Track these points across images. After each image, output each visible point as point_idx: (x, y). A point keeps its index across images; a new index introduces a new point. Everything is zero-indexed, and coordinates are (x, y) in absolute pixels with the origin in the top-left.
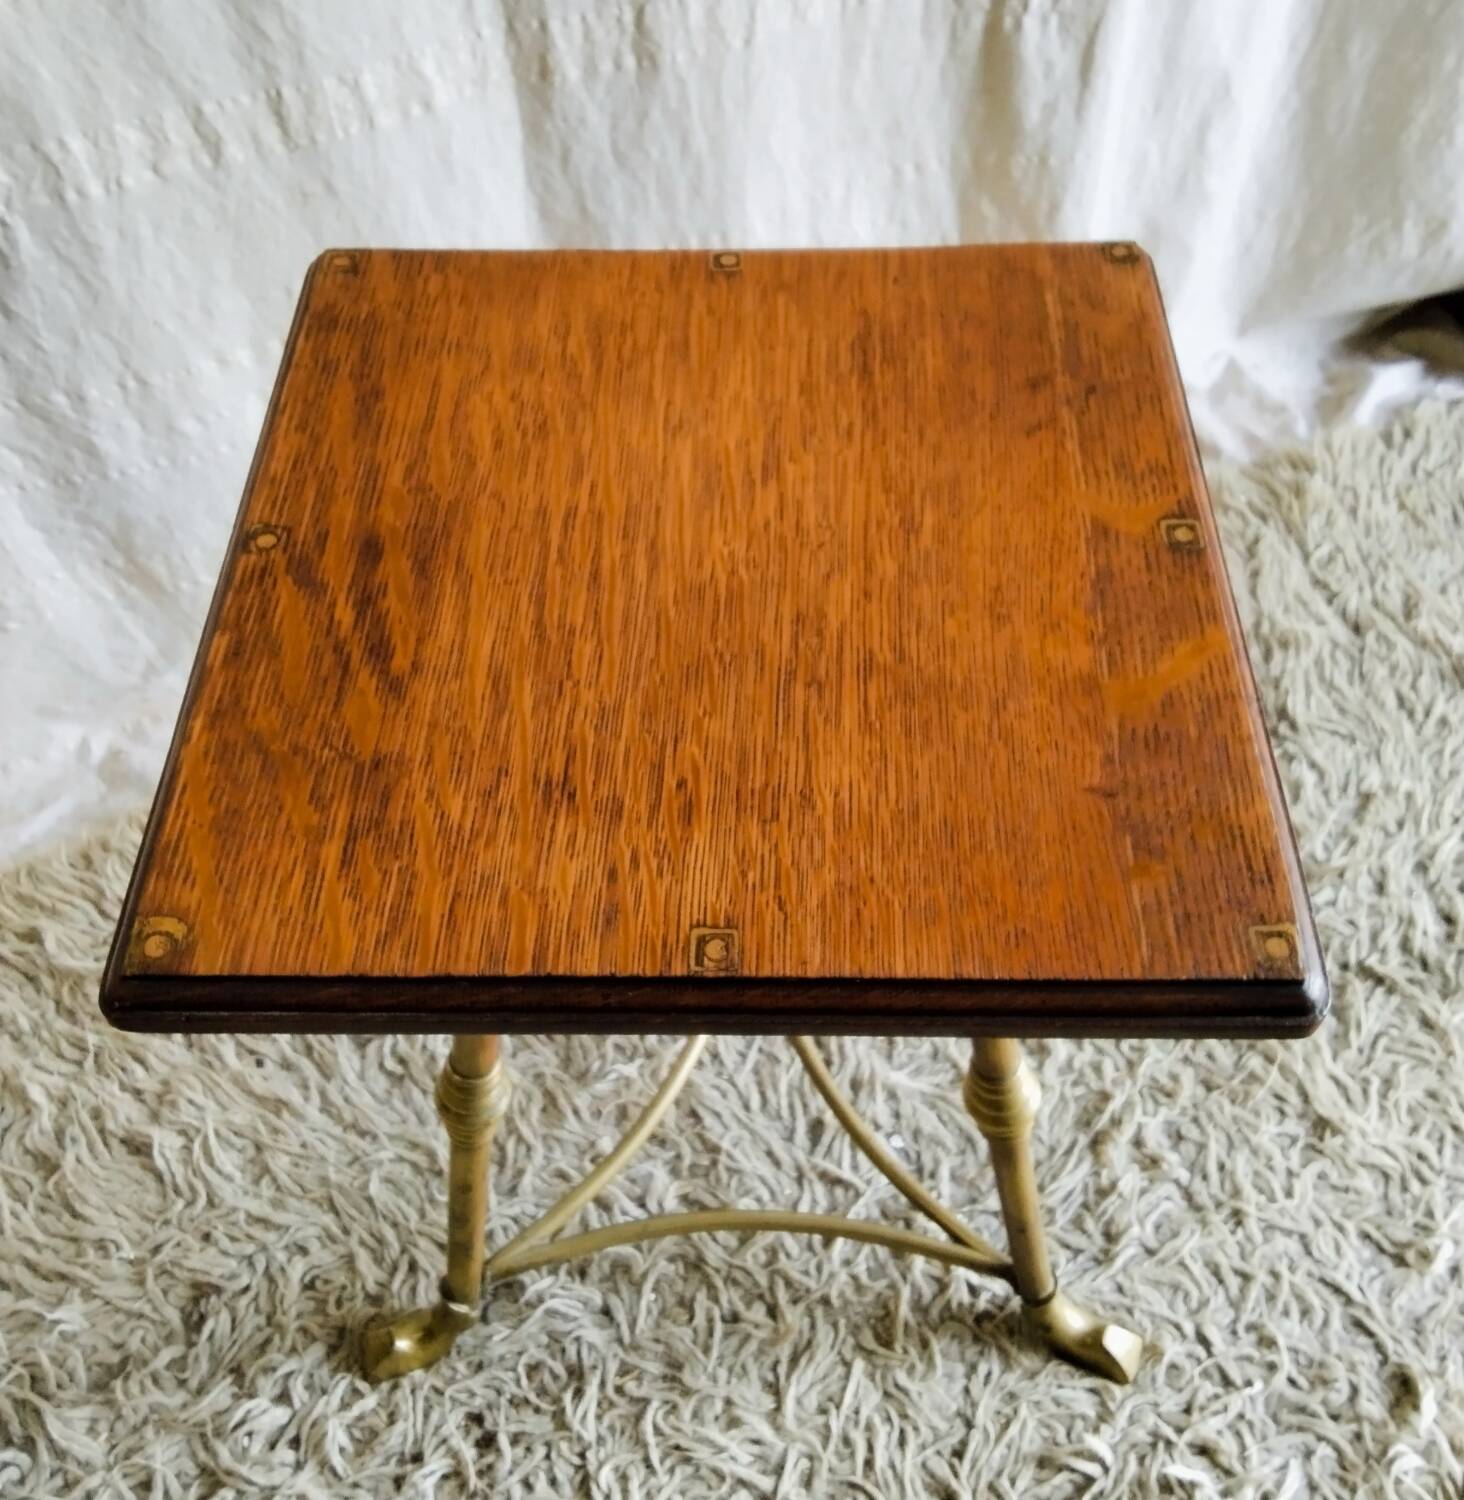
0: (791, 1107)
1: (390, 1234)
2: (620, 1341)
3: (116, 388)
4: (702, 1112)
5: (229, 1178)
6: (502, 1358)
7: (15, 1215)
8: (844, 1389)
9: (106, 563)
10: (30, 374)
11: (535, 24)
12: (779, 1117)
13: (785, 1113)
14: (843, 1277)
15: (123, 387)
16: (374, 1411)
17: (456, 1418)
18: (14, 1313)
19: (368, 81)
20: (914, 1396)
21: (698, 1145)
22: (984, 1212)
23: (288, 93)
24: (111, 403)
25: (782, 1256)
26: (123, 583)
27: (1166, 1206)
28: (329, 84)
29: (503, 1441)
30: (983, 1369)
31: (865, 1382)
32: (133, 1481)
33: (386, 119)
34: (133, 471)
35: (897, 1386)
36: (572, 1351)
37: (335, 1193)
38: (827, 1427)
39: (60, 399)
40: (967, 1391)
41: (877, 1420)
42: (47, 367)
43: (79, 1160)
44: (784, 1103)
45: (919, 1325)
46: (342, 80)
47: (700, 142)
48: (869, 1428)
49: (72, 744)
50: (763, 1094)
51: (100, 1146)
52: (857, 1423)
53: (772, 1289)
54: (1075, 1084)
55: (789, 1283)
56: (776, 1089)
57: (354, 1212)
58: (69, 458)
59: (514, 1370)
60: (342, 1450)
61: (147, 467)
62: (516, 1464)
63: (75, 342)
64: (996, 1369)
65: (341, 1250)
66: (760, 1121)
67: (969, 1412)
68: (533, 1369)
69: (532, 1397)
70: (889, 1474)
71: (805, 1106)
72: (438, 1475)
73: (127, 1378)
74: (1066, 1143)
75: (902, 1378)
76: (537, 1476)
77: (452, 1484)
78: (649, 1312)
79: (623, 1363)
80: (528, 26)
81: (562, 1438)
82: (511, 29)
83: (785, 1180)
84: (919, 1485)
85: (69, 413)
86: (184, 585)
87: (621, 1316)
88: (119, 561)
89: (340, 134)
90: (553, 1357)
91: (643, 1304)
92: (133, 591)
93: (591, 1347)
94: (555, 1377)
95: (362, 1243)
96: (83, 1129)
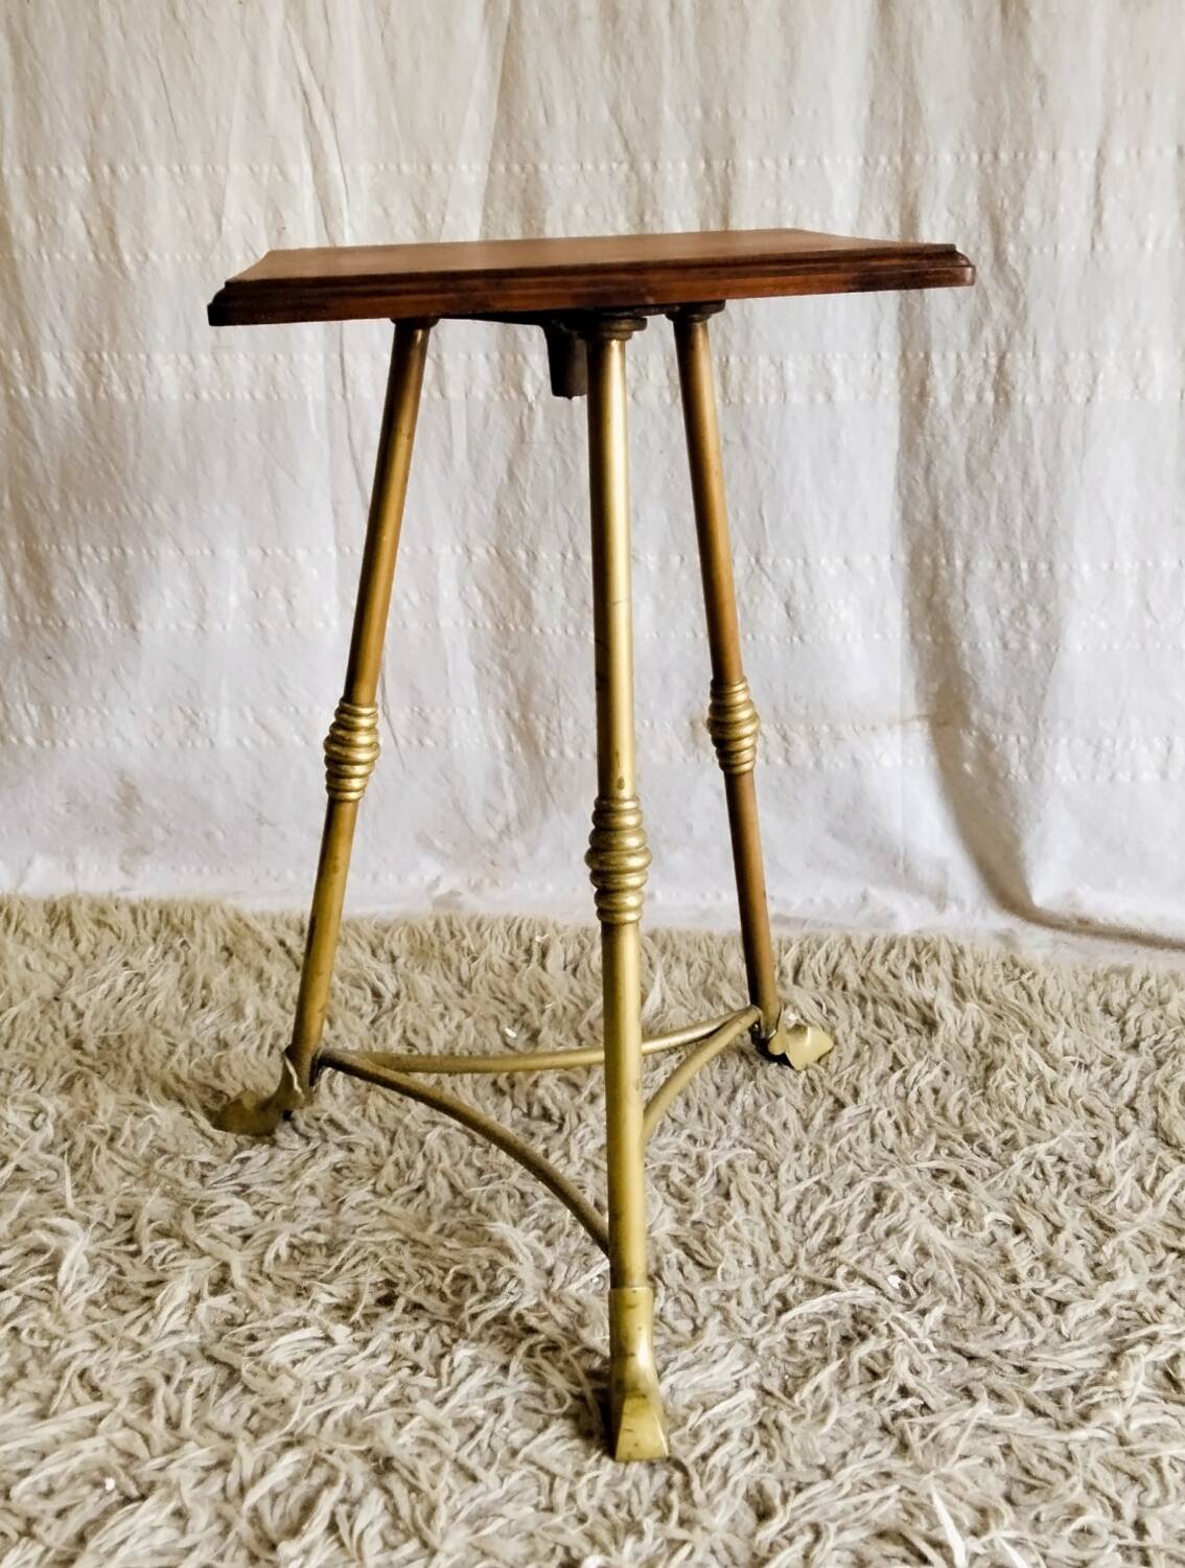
0: (818, 1225)
1: (420, 1165)
2: (547, 1291)
3: (559, 556)
4: (734, 1193)
5: (335, 1096)
6: (443, 1259)
7: (179, 1062)
8: (719, 1402)
9: (508, 714)
10: (510, 526)
11: (922, 355)
12: (804, 1226)
13: (810, 1225)
14: (781, 1336)
15: (564, 556)
16: (319, 1246)
17: (378, 1277)
18: (133, 1104)
19: (790, 364)
20: (787, 1434)
21: (714, 1213)
22: (959, 1351)
23: (733, 360)
24: (552, 567)
25: (734, 1301)
26: (513, 737)
27: (1167, 1419)
28: (763, 361)
29: (401, 1303)
30: (871, 1447)
31: (745, 1406)
32: (121, 1211)
33: (796, 398)
34: (549, 631)
35: (775, 1422)
36: (502, 1279)
37: (400, 1130)
38: (685, 1419)
39: (522, 554)
40: (844, 1455)
41: (736, 1435)
42: (522, 527)
43: (245, 1052)
44: (815, 1218)
45: (831, 1395)
46: (772, 362)
47: (1039, 474)
48: (725, 1436)
49: (428, 879)
50: (798, 1208)
51: (266, 1048)
52: (714, 1428)
53: (705, 1319)
54: (1128, 1309)
55: (726, 1321)
56: (813, 1209)
57: (404, 1144)
58: (512, 607)
59: (446, 1271)
60: (277, 1257)
61: (559, 631)
62: (397, 1321)
63: (545, 511)
64: (886, 1453)
65: (377, 1161)
66: (781, 1221)
67: (834, 1469)
68: (462, 1277)
69: (448, 1291)
70: (718, 1473)
71: (832, 1227)
72: (334, 1300)
73: (170, 1160)
74: (1084, 1341)
75: (784, 1418)
76: (409, 1334)
77: (340, 1313)
78: (586, 1286)
79: (539, 1304)
80: (916, 355)
81: (449, 1324)
82: (904, 357)
83: (775, 1260)
84: (742, 1491)
85: (524, 567)
86: (553, 753)
87: (559, 1278)
88: (516, 715)
89: (761, 399)
90: (484, 1278)
91: (586, 1278)
92: (518, 748)
93: (520, 1283)
94: (475, 1289)
95: (397, 1164)
96: (263, 1037)
